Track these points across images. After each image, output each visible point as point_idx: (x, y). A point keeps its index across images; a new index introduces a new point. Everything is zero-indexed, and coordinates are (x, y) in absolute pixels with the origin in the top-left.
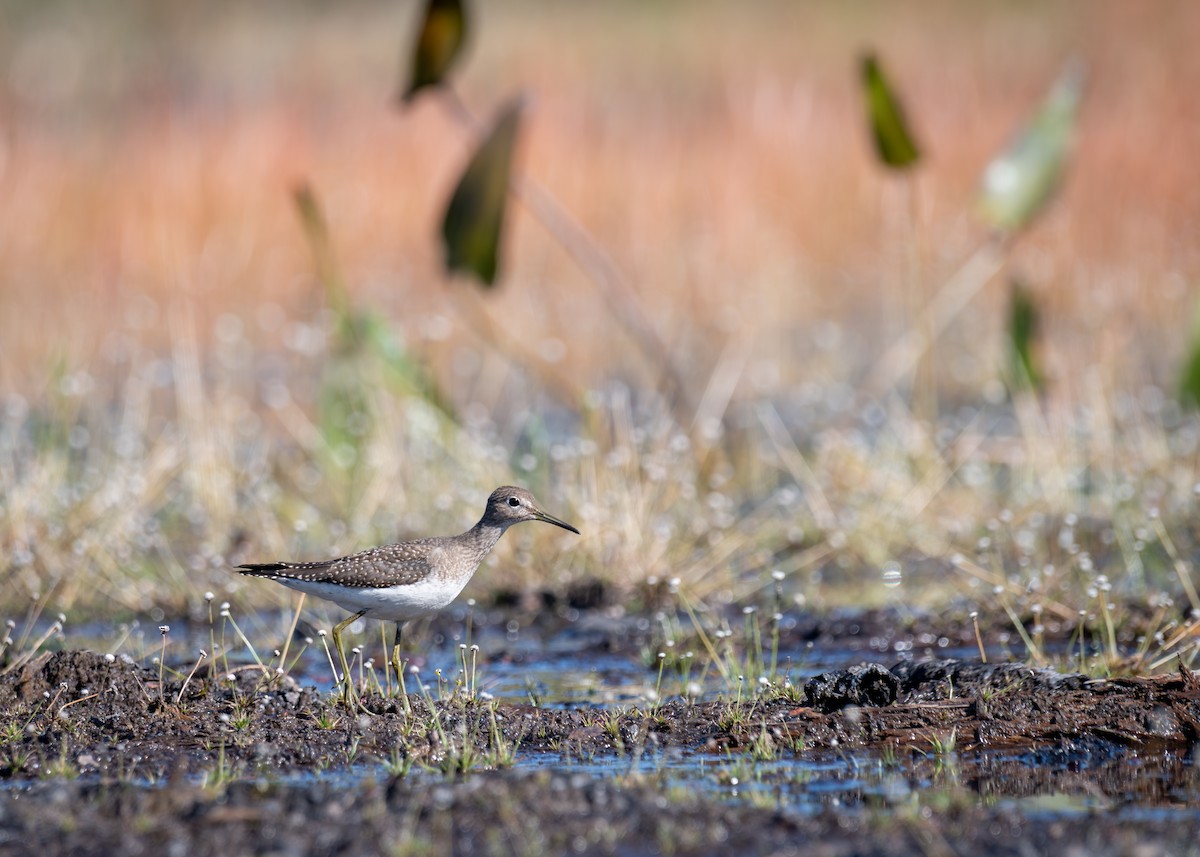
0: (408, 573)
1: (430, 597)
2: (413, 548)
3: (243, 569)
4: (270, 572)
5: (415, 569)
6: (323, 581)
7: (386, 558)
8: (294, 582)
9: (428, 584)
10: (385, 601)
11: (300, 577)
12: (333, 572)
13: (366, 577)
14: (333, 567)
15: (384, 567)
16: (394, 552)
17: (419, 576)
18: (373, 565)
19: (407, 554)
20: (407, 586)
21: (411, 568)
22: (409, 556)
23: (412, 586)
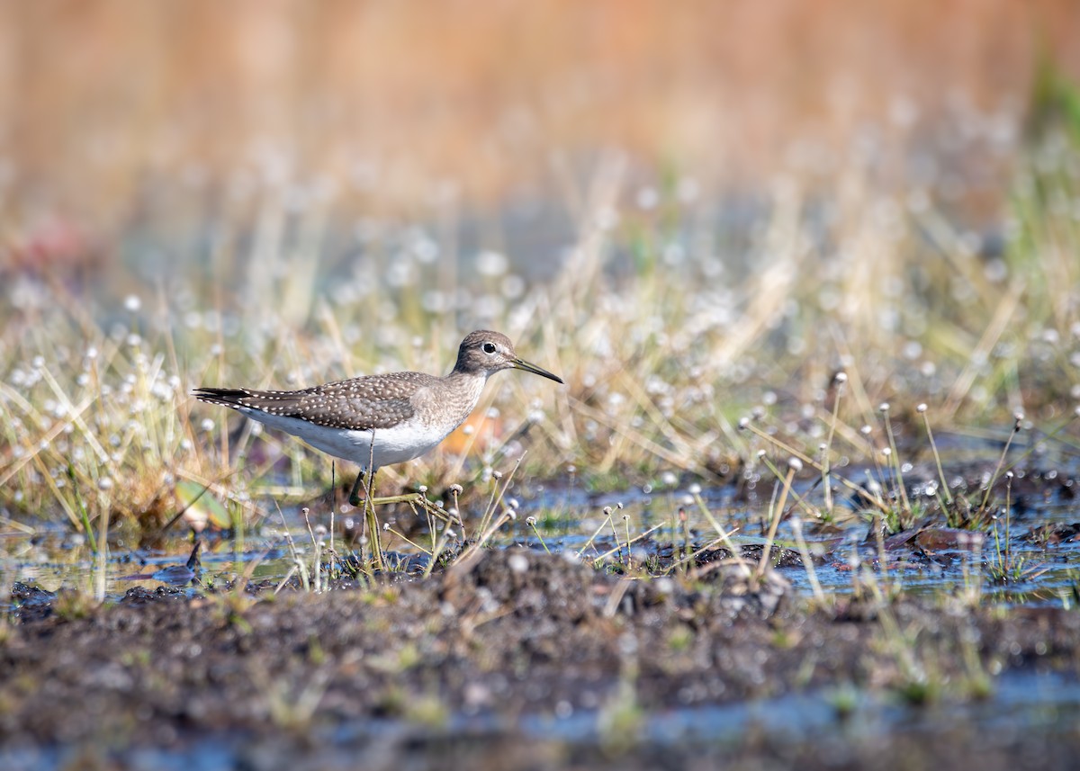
0: (387, 415)
1: (409, 444)
2: (395, 385)
3: (204, 393)
4: (232, 399)
5: (395, 412)
6: (292, 416)
7: (365, 395)
8: (258, 413)
9: (410, 429)
10: (361, 446)
11: (265, 409)
12: (303, 407)
13: (340, 416)
14: (303, 401)
15: (360, 406)
16: (375, 388)
17: (399, 419)
18: (348, 403)
19: (389, 392)
20: (385, 430)
21: (392, 410)
22: (391, 395)
23: (392, 430)
